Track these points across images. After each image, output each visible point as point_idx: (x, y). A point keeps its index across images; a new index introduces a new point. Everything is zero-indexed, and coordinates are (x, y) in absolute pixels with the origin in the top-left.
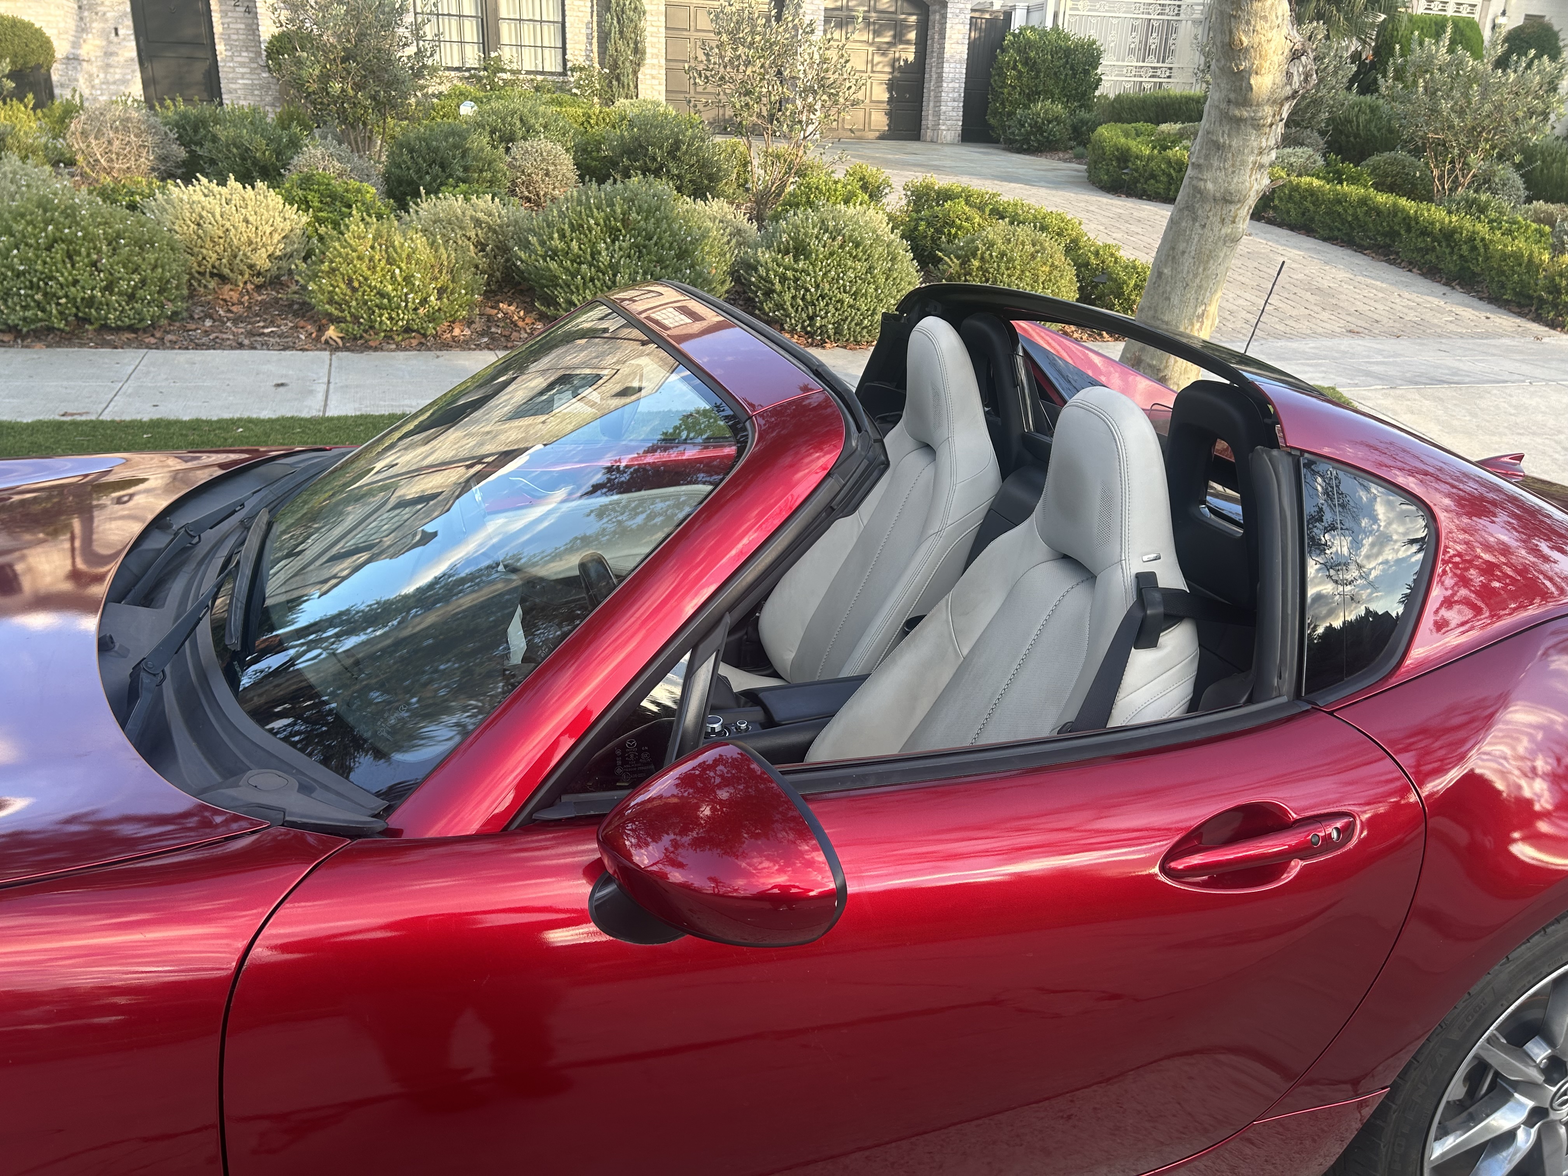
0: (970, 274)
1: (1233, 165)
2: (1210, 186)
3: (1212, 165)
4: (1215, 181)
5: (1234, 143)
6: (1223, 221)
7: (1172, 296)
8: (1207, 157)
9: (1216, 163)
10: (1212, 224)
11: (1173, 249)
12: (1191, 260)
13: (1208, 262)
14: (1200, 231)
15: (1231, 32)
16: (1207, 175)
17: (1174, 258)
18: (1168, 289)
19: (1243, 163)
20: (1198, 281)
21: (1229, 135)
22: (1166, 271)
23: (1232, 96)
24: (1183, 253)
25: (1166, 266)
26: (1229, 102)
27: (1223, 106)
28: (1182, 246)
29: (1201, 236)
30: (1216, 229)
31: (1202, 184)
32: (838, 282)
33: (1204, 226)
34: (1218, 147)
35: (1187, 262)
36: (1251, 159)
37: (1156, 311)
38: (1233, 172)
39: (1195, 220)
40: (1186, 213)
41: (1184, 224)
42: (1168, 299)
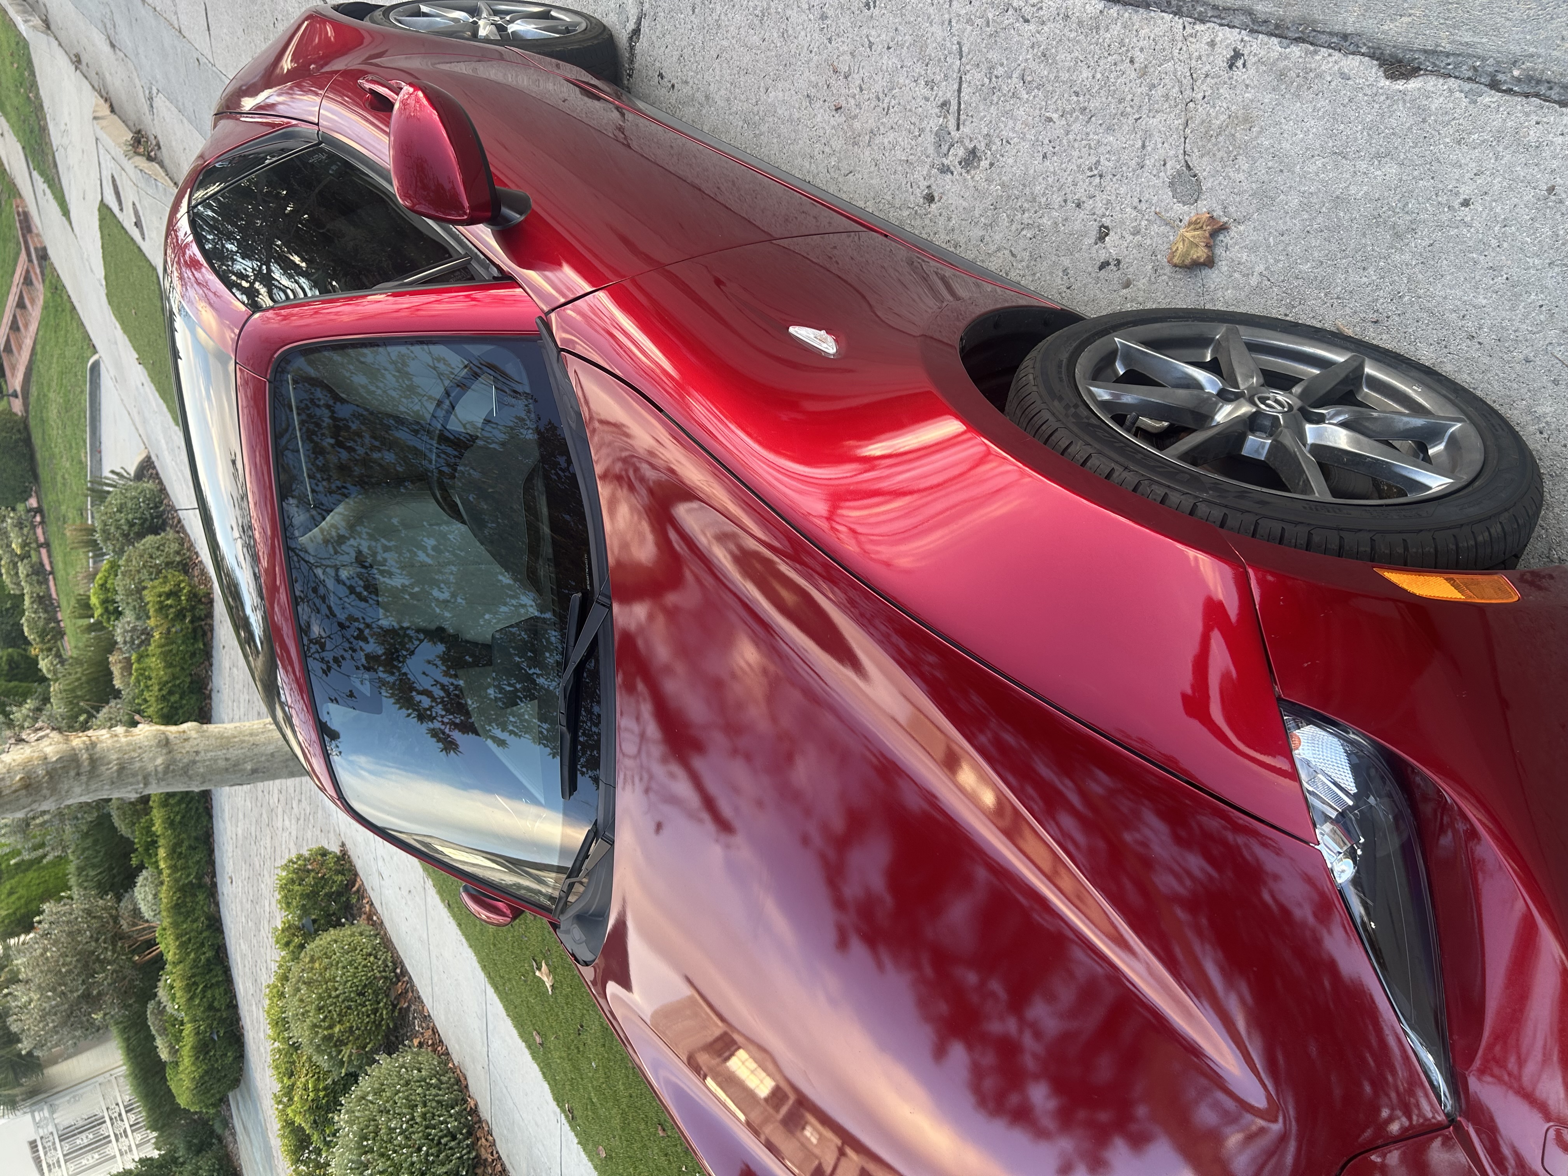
0: (351, 1027)
1: (134, 750)
2: (159, 761)
3: (140, 768)
4: (154, 759)
5: (114, 757)
6: (186, 740)
7: (269, 752)
8: (134, 775)
9: (137, 765)
10: (192, 747)
11: (227, 769)
12: (231, 750)
13: (227, 738)
14: (203, 754)
15: (15, 791)
16: (150, 767)
17: (235, 766)
18: (263, 759)
19: (129, 744)
20: (246, 738)
21: (109, 764)
22: (249, 767)
23: (72, 773)
24: (227, 759)
25: (245, 769)
26: (78, 774)
27: (84, 778)
28: (222, 763)
29: (206, 751)
30: (196, 742)
31: (160, 769)
32: (406, 1130)
33: (197, 753)
34: (122, 769)
35: (233, 753)
36: (123, 740)
37: (287, 760)
38: (140, 748)
39: (194, 762)
40: (191, 772)
41: (202, 770)
42: (272, 755)
